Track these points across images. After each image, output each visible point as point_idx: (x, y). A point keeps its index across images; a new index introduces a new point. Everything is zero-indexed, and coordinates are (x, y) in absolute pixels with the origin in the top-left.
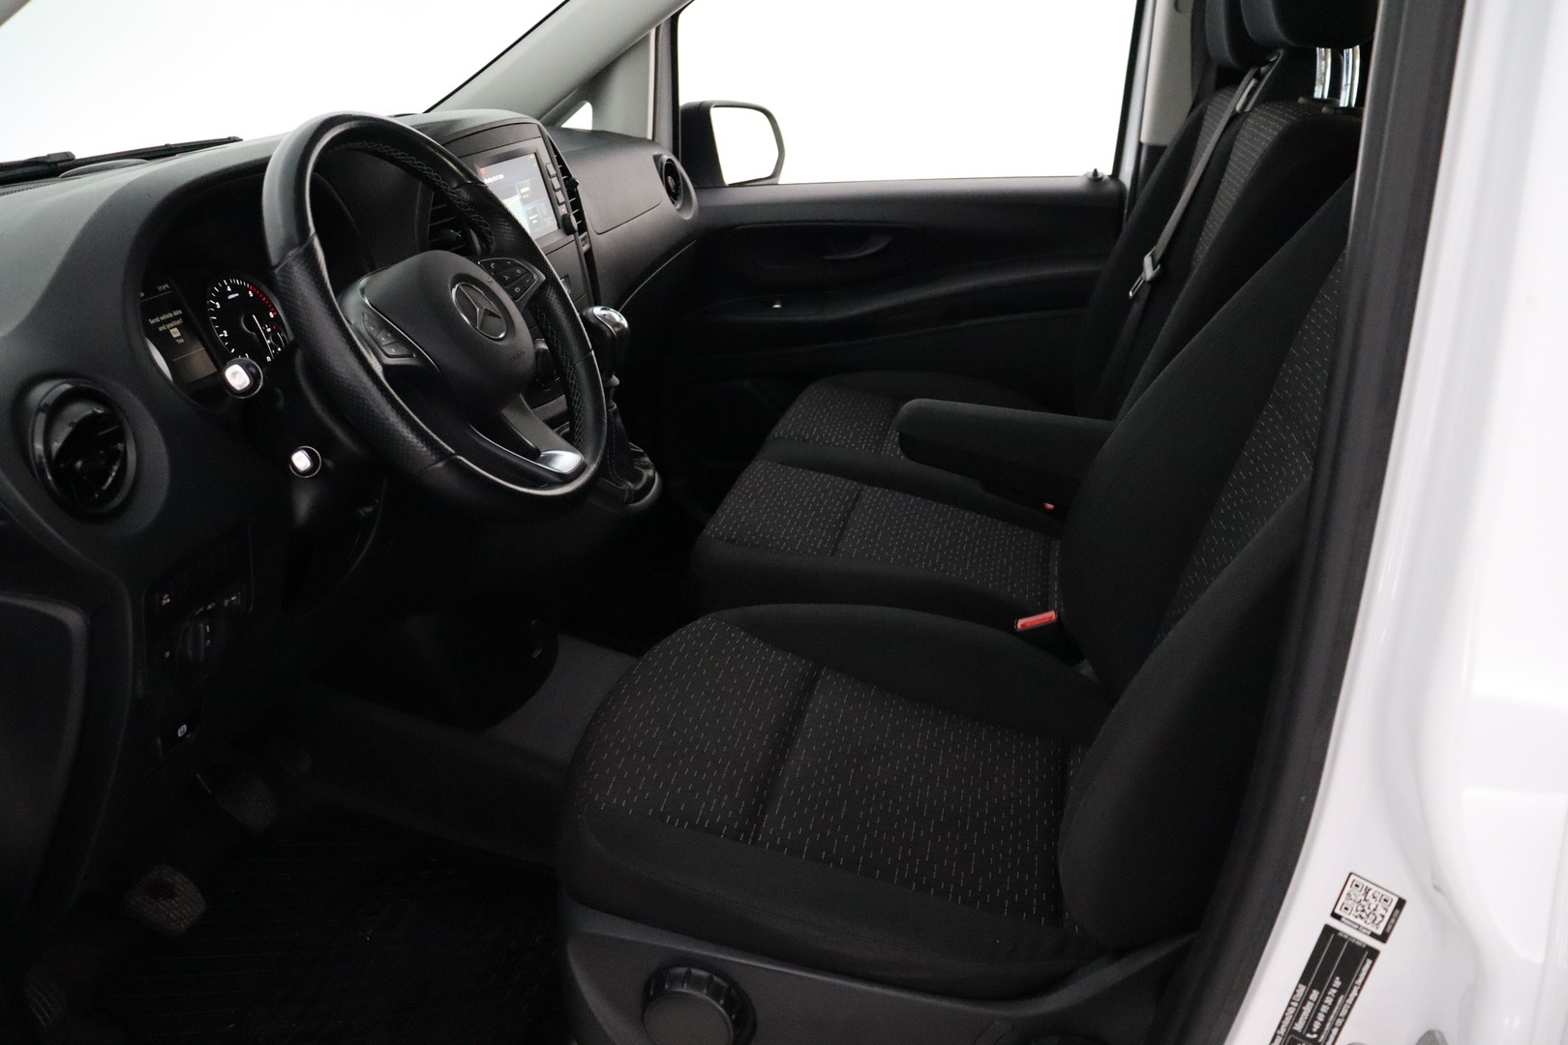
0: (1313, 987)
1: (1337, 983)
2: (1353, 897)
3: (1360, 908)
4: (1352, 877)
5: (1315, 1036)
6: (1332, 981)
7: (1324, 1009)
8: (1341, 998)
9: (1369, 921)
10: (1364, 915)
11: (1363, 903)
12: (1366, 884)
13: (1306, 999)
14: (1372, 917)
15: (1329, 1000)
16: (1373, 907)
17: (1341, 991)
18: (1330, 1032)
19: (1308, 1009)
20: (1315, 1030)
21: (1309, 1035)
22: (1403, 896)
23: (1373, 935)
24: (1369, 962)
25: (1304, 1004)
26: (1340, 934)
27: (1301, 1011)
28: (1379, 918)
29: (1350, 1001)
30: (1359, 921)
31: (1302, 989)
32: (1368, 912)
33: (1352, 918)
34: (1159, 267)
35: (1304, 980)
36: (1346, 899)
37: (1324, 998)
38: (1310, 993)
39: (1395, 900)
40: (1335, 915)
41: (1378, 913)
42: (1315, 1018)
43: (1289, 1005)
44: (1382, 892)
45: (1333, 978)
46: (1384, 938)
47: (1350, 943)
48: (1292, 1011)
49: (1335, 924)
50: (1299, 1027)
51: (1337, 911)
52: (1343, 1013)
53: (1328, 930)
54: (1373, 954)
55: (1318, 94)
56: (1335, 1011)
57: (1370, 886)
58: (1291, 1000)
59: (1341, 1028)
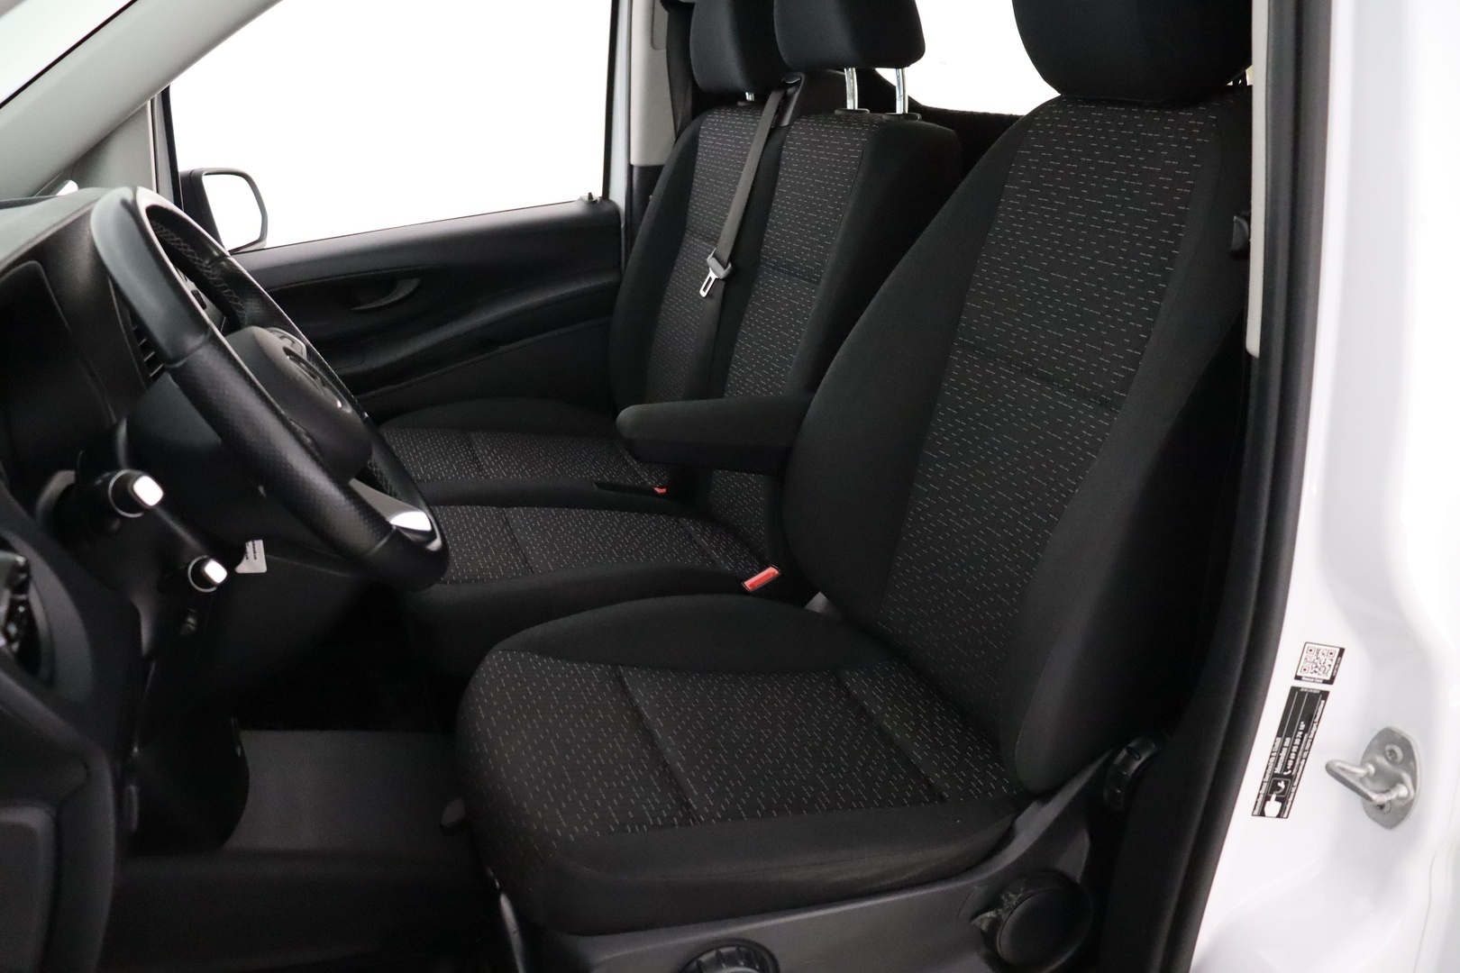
0: (1286, 736)
1: (1303, 726)
2: (1309, 660)
3: (1314, 666)
4: (1307, 645)
5: (1290, 772)
6: (1299, 727)
7: (1295, 749)
8: (1306, 736)
9: (1321, 673)
10: (1317, 670)
11: (1316, 661)
12: (1317, 647)
13: (1282, 746)
14: (1323, 669)
15: (1297, 742)
16: (1322, 662)
17: (1305, 731)
18: (1300, 765)
19: (1283, 754)
20: (1289, 768)
21: (1285, 773)
22: (1342, 646)
23: (1325, 682)
24: (1323, 702)
25: (1281, 752)
26: (1302, 690)
27: (1279, 756)
28: (1328, 668)
29: (1311, 736)
30: (1315, 675)
31: (1279, 740)
32: (1319, 666)
33: (1309, 675)
34: (730, 265)
35: (1279, 735)
36: (1305, 663)
37: (1294, 741)
38: (1284, 741)
39: (1338, 650)
40: (1298, 678)
41: (1326, 665)
42: (1289, 759)
43: (1271, 756)
44: (1328, 648)
45: (1300, 724)
46: (1331, 682)
47: (1310, 694)
48: (1273, 760)
49: (1298, 684)
50: (1278, 771)
51: (1299, 674)
52: (1307, 748)
53: (1294, 690)
54: (1325, 695)
55: (850, 106)
56: (1302, 748)
57: (1320, 647)
58: (1272, 752)
59: (1306, 759)
